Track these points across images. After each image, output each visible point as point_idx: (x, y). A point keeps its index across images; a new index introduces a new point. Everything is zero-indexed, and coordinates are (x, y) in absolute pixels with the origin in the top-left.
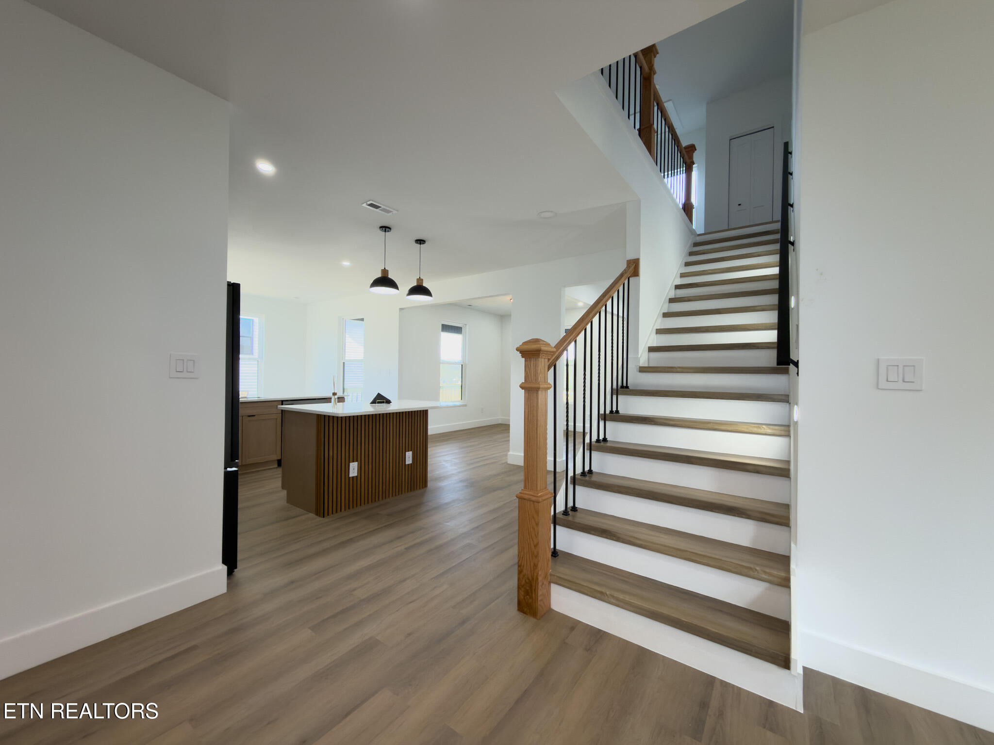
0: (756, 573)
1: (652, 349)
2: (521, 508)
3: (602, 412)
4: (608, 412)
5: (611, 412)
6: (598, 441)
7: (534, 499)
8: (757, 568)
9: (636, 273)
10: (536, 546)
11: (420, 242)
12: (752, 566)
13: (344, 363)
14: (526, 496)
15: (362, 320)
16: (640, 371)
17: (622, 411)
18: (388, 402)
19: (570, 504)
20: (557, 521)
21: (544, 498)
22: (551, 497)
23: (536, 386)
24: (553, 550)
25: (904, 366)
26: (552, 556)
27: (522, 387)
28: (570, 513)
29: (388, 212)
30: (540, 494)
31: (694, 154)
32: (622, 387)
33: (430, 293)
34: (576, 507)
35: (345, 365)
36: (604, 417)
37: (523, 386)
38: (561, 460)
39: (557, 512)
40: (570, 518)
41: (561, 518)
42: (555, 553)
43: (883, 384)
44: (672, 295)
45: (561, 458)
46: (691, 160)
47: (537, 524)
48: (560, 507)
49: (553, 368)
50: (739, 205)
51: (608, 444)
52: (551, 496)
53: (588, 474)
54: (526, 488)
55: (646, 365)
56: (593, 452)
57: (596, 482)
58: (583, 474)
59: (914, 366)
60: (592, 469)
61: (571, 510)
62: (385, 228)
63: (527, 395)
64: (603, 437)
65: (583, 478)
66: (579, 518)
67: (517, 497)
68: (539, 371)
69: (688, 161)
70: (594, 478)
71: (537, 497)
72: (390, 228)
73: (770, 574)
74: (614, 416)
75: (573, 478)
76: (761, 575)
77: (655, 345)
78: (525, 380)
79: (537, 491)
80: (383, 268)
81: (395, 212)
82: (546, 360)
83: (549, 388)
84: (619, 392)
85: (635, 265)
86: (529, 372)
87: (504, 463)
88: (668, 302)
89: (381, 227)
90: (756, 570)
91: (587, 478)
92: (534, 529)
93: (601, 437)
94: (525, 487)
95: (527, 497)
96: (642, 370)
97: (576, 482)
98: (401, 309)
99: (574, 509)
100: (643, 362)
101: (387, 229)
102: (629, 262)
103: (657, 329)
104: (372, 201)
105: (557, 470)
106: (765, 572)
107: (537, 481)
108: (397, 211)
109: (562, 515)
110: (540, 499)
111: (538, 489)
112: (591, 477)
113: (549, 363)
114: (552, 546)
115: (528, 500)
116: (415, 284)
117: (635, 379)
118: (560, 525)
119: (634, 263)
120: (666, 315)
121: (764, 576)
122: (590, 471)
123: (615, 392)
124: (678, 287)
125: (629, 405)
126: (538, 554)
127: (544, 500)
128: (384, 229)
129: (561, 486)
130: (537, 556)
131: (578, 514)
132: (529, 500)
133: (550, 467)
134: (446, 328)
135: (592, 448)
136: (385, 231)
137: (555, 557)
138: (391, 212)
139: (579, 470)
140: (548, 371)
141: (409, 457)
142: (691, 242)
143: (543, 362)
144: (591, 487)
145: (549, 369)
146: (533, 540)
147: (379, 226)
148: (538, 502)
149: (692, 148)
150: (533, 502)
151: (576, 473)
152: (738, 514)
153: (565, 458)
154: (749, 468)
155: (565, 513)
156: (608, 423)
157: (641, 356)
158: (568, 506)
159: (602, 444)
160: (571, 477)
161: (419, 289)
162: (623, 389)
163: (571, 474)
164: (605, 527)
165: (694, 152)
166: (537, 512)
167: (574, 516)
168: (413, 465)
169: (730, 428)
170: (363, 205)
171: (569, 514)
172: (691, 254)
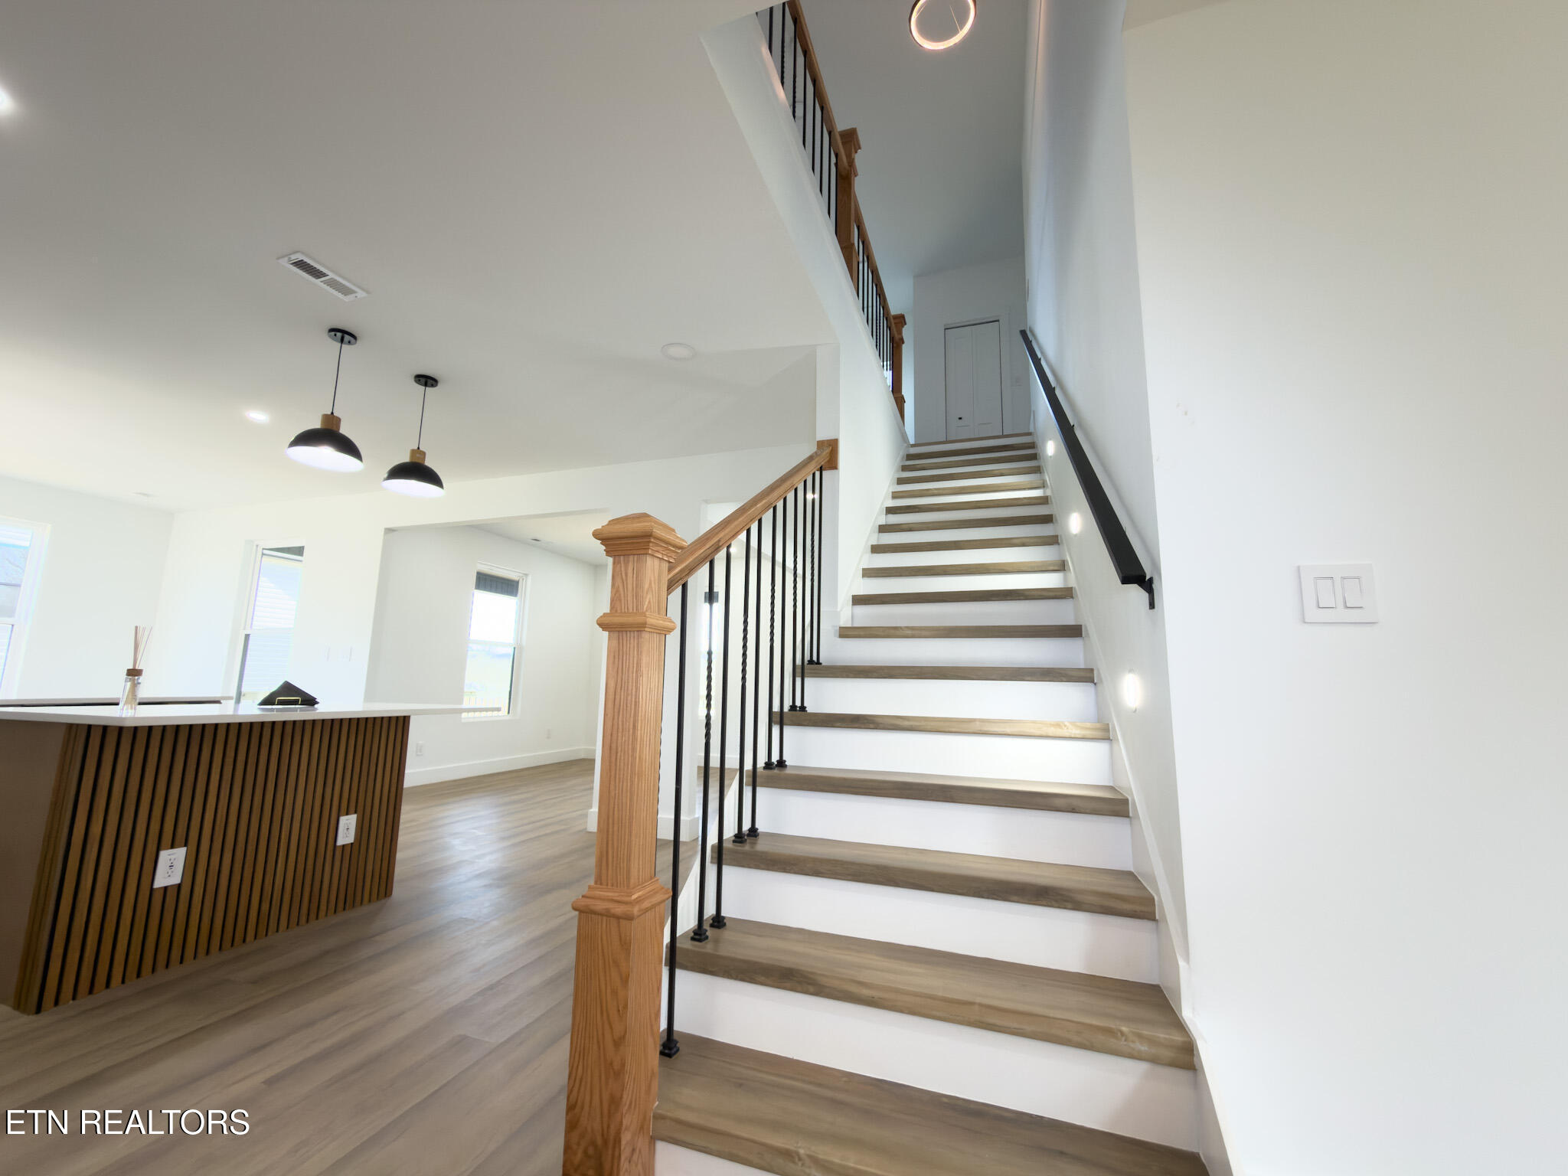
0: (1123, 1043)
1: (858, 600)
2: (586, 941)
3: (776, 708)
4: (786, 709)
5: (793, 707)
6: (769, 765)
7: (619, 910)
8: (1124, 1029)
9: (832, 463)
10: (618, 1043)
11: (426, 381)
12: (1111, 1024)
13: (247, 637)
14: (598, 902)
15: (299, 551)
16: (841, 636)
17: (811, 708)
18: (310, 701)
19: (710, 910)
20: (679, 958)
21: (646, 904)
22: (664, 901)
23: (639, 619)
24: (665, 1035)
25: (1343, 578)
26: (662, 1053)
27: (604, 625)
28: (710, 932)
29: (346, 291)
30: (634, 897)
31: (903, 329)
32: (811, 662)
33: (440, 480)
34: (724, 918)
35: (251, 642)
36: (779, 719)
37: (607, 620)
38: (692, 818)
39: (679, 933)
40: (708, 947)
41: (687, 950)
42: (670, 1045)
43: (1312, 614)
44: (883, 520)
45: (691, 813)
46: (900, 336)
47: (625, 981)
48: (687, 921)
49: (679, 590)
50: (960, 418)
51: (788, 771)
52: (667, 896)
53: (747, 836)
54: (601, 884)
55: (850, 625)
56: (758, 789)
57: (766, 853)
58: (739, 837)
59: (1358, 578)
60: (757, 826)
61: (712, 926)
62: (343, 335)
63: (615, 642)
64: (778, 759)
65: (739, 847)
66: (729, 945)
67: (575, 909)
68: (646, 586)
69: (897, 337)
70: (761, 846)
71: (626, 903)
72: (355, 337)
73: (1151, 1041)
74: (797, 715)
75: (717, 850)
76: (1132, 1045)
77: (861, 593)
78: (612, 607)
79: (628, 886)
80: (329, 413)
81: (361, 294)
82: (665, 566)
83: (670, 630)
84: (806, 671)
85: (832, 450)
86: (621, 589)
87: (580, 831)
88: (877, 530)
89: (332, 330)
90: (1122, 1033)
91: (747, 847)
92: (615, 992)
93: (775, 758)
94: (599, 880)
95: (600, 906)
96: (846, 633)
97: (724, 857)
98: (389, 531)
99: (718, 921)
100: (845, 620)
101: (347, 338)
102: (821, 444)
103: (863, 569)
104: (303, 253)
105: (683, 838)
106: (1140, 1036)
107: (629, 860)
108: (368, 292)
109: (690, 942)
110: (636, 910)
111: (632, 881)
112: (755, 844)
113: (670, 576)
114: (663, 1025)
115: (602, 915)
116: (406, 458)
117: (833, 650)
118: (685, 968)
119: (830, 445)
120: (876, 549)
121: (1144, 1048)
122: (753, 831)
123: (799, 671)
124: (890, 511)
125: (822, 695)
126: (623, 1065)
127: (647, 910)
128: (339, 334)
129: (689, 869)
130: (619, 1074)
131: (726, 934)
132: (608, 914)
133: (666, 833)
134: (487, 582)
135: (758, 780)
136: (342, 340)
137: (669, 1056)
138: (352, 292)
139: (730, 831)
140: (668, 594)
141: (347, 829)
142: (902, 453)
143: (654, 569)
144: (757, 867)
145: (670, 588)
146: (611, 1028)
147: (329, 328)
148: (630, 918)
149: (901, 320)
150: (618, 918)
151: (724, 838)
152: (1056, 901)
153: (699, 813)
154: (1058, 802)
155: (698, 934)
156: (786, 729)
157: (841, 610)
158: (706, 917)
159: (776, 771)
160: (713, 846)
161: (415, 470)
162: (810, 666)
163: (712, 839)
164: (789, 961)
165: (903, 327)
166: (626, 945)
167: (717, 941)
168: (356, 848)
169: (1008, 730)
170: (280, 261)
171: (707, 938)
172: (904, 468)
